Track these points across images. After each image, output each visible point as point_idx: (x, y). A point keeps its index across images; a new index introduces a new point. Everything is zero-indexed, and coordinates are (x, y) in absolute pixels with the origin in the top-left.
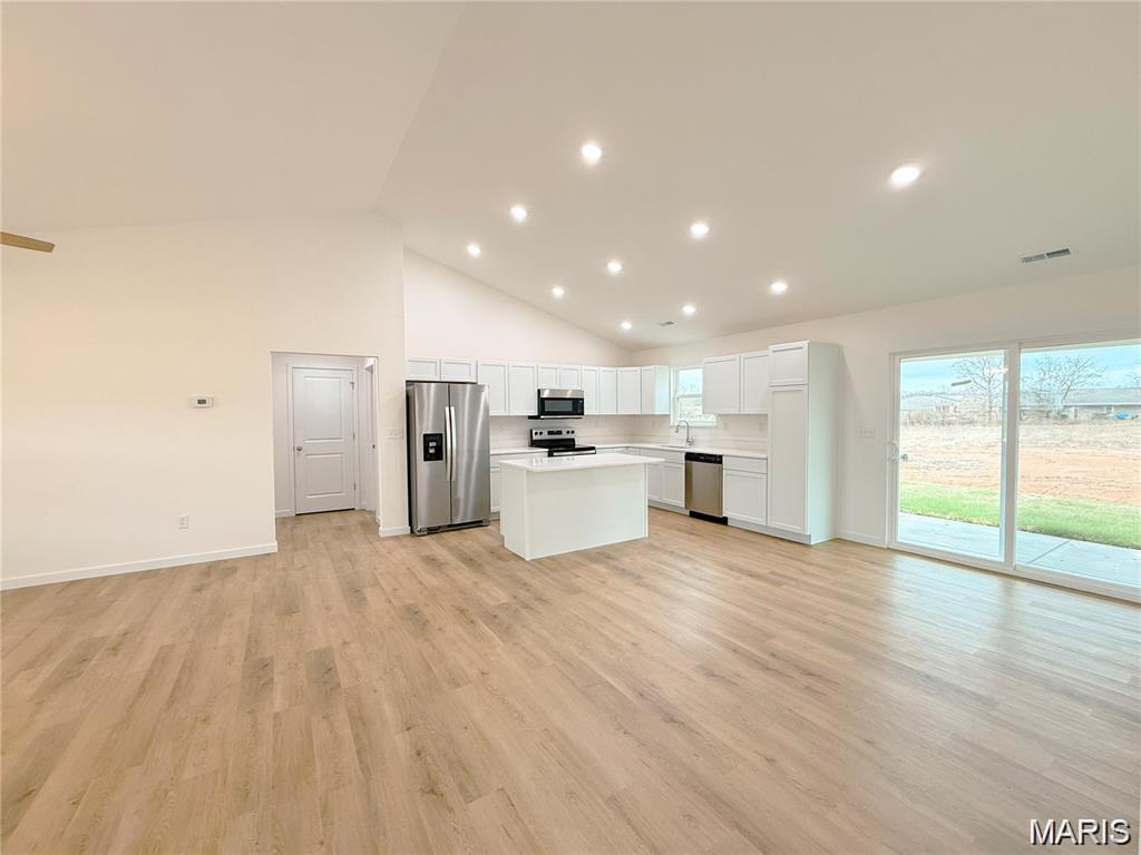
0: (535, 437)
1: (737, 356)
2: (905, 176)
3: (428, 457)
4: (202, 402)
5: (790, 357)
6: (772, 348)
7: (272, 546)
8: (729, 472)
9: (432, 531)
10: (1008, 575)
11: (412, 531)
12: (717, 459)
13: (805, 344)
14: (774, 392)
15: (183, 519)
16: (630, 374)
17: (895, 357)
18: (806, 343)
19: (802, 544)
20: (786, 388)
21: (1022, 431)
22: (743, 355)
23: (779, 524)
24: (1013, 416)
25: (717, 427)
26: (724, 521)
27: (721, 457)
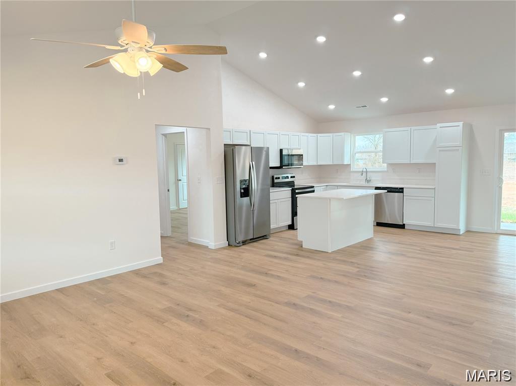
0: (276, 181)
1: (409, 128)
4: (121, 160)
5: (450, 131)
6: (439, 125)
7: (159, 259)
8: (407, 197)
9: (244, 243)
11: (229, 245)
12: (400, 190)
13: (461, 124)
14: (440, 151)
15: (112, 243)
16: (325, 139)
17: (503, 131)
20: (448, 149)
22: (413, 128)
23: (443, 224)
25: (387, 171)
26: (402, 227)
27: (403, 188)
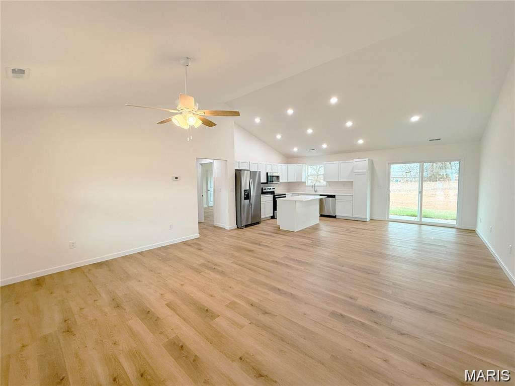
0: (264, 191)
1: (338, 162)
2: (415, 119)
3: (245, 199)
4: (176, 178)
5: (361, 164)
6: (355, 160)
7: (197, 235)
8: (337, 200)
9: (246, 226)
10: (420, 224)
11: (237, 227)
12: (334, 196)
14: (355, 174)
15: (170, 226)
16: (292, 167)
17: (390, 164)
18: (367, 159)
19: (363, 221)
20: (360, 173)
21: (424, 184)
22: (340, 162)
23: (357, 216)
24: (422, 180)
25: (326, 186)
26: (335, 217)
27: (335, 196)
